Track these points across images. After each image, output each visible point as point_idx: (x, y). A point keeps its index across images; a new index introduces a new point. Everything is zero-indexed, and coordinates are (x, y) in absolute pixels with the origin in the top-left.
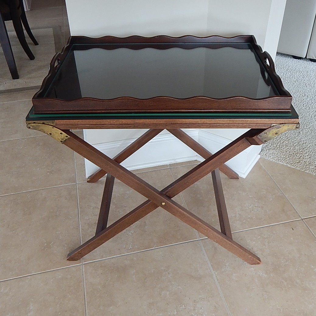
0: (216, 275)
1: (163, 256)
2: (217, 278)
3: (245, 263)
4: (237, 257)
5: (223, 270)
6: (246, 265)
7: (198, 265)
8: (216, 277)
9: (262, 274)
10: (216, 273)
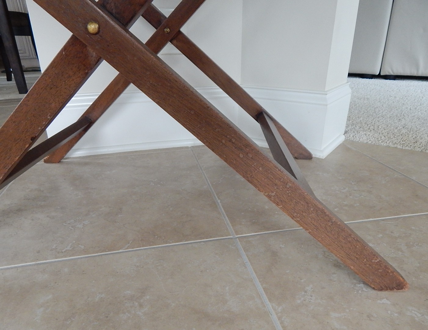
0: (279, 314)
1: (138, 266)
2: (282, 323)
3: (358, 285)
4: (334, 273)
5: (299, 301)
6: (363, 291)
7: (227, 288)
8: (279, 318)
9: (419, 315)
10: (280, 309)
